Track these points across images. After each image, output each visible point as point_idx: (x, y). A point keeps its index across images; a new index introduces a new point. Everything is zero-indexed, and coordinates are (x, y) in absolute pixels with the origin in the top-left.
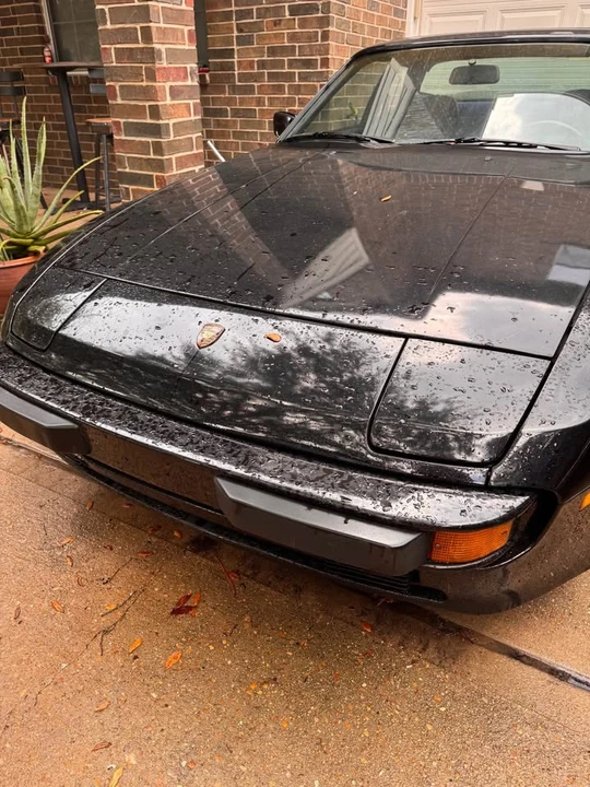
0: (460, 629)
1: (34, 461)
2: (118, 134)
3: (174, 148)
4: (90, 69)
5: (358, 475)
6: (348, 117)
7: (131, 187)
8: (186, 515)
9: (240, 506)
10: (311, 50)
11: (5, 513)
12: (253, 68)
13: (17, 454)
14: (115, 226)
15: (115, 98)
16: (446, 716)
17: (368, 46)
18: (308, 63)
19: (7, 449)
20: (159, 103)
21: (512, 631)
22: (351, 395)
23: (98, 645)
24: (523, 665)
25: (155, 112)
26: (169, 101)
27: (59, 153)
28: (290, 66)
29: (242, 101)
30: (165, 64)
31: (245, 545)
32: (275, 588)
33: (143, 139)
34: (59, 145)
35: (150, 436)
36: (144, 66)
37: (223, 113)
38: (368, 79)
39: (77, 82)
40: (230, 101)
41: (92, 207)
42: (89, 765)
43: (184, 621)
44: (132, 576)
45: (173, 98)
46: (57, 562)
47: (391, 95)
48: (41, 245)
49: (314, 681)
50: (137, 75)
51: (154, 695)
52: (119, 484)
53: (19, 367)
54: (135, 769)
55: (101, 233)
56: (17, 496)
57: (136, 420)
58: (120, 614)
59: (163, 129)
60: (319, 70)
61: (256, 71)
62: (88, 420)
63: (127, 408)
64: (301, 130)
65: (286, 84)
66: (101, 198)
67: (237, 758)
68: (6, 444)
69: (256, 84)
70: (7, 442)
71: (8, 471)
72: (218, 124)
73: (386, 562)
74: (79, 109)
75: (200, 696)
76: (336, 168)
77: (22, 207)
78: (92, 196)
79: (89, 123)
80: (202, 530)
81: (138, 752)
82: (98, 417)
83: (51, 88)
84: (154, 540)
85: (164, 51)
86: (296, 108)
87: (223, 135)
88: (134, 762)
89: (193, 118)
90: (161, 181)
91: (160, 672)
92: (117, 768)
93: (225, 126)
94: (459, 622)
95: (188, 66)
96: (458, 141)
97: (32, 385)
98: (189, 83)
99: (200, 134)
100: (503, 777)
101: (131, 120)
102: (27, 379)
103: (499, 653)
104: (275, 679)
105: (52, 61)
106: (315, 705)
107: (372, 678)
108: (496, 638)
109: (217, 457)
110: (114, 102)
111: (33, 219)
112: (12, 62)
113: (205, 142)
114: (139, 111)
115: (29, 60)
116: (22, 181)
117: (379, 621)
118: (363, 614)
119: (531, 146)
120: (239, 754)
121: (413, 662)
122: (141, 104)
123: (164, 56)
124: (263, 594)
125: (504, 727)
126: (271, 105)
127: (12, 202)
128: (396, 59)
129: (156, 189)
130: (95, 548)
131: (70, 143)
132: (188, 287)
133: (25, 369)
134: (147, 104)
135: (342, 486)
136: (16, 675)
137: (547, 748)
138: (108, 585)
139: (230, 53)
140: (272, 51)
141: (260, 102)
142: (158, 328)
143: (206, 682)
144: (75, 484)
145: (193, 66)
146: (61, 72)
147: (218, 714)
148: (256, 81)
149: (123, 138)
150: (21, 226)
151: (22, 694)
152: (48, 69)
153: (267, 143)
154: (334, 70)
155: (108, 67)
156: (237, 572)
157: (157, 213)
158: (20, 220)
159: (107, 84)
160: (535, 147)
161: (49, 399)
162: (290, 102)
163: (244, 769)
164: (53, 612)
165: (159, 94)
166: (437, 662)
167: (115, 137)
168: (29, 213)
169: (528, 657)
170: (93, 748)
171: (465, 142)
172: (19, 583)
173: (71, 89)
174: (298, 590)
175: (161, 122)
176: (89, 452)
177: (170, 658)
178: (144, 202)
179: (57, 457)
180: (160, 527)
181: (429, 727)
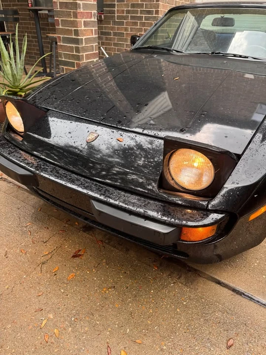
0: (196, 270)
1: (16, 189)
2: (60, 42)
3: (85, 50)
4: (49, 11)
5: (152, 202)
6: (166, 38)
7: (65, 67)
8: (80, 216)
9: (100, 212)
10: (151, 6)
11: (2, 210)
12: (124, 13)
13: (9, 185)
14: (55, 86)
15: (58, 25)
16: (186, 306)
17: (177, 5)
18: (149, 12)
19: (5, 183)
20: (79, 29)
21: (218, 272)
22: (151, 167)
23: (40, 269)
24: (221, 287)
25: (77, 33)
26: (83, 28)
27: (34, 49)
28: (141, 13)
29: (118, 29)
30: (82, 11)
31: (104, 230)
32: (118, 249)
33: (71, 45)
34: (34, 45)
35: (64, 180)
36: (72, 11)
37: (109, 34)
38: (176, 21)
39: (43, 17)
40: (112, 29)
41: (48, 76)
42: (33, 318)
43: (77, 260)
44: (56, 241)
45: (85, 27)
46: (24, 233)
47: (186, 29)
48: (23, 92)
49: (131, 289)
50: (69, 15)
51: (62, 290)
52: (52, 201)
53: (9, 147)
54: (52, 320)
55: (48, 88)
56: (8, 204)
57: (58, 173)
58: (50, 256)
59: (80, 41)
60: (154, 15)
61: (125, 15)
62: (37, 172)
63: (55, 168)
64: (143, 45)
65: (139, 22)
66: (52, 71)
67: (95, 318)
68: (5, 181)
69: (125, 21)
70: (5, 180)
71: (5, 192)
72: (107, 39)
73: (161, 239)
74: (43, 29)
75: (82, 292)
76: (160, 62)
77: (15, 75)
78: (48, 70)
79: (47, 36)
80: (86, 222)
81: (54, 313)
82: (42, 171)
83: (31, 19)
84: (67, 226)
85: (81, 4)
86: (143, 33)
87: (109, 44)
88: (52, 318)
89: (94, 36)
90: (78, 65)
91: (65, 281)
92: (45, 319)
93: (110, 40)
94: (196, 268)
95: (93, 12)
96: (213, 53)
97: (14, 155)
98: (93, 19)
99: (97, 44)
100: (208, 332)
101: (65, 36)
102: (12, 152)
103: (212, 281)
104: (114, 287)
105: (32, 6)
106: (130, 298)
107: (155, 289)
108: (211, 275)
109: (92, 191)
110: (58, 27)
111: (20, 80)
112: (14, 5)
113: (99, 47)
114: (69, 32)
115: (21, 5)
116: (15, 62)
117: (161, 265)
118: (154, 261)
119: (245, 57)
120: (96, 316)
121: (174, 283)
122: (70, 29)
123: (82, 6)
124: (112, 251)
125: (210, 312)
126: (131, 31)
127: (10, 72)
128: (190, 12)
129: (76, 68)
130: (41, 228)
131: (39, 45)
132: (84, 115)
133: (12, 148)
134: (73, 29)
135: (144, 206)
136: (4, 279)
137: (228, 322)
138: (46, 244)
139: (113, 6)
140: (133, 6)
141: (126, 29)
142: (70, 133)
143: (85, 286)
144: (34, 199)
145: (95, 11)
146: (36, 11)
147: (89, 300)
148: (125, 20)
149: (62, 44)
150: (14, 83)
151: (6, 287)
152: (30, 10)
153: (129, 49)
154: (161, 15)
155: (56, 11)
156: (102, 241)
157: (73, 80)
158: (14, 80)
159: (55, 18)
160: (247, 57)
161: (21, 162)
162: (140, 30)
163: (98, 323)
164: (21, 254)
165: (79, 25)
166: (184, 283)
167: (58, 43)
168: (18, 77)
169: (224, 284)
170: (35, 310)
171: (216, 53)
172: (7, 241)
173: (40, 20)
174: (127, 250)
175: (79, 37)
176: (38, 186)
177: (70, 276)
178: (68, 75)
179: (26, 188)
180: (69, 220)
181: (178, 310)
